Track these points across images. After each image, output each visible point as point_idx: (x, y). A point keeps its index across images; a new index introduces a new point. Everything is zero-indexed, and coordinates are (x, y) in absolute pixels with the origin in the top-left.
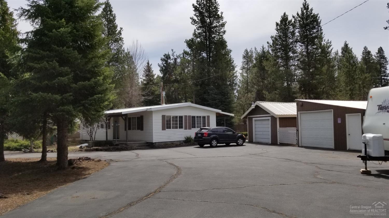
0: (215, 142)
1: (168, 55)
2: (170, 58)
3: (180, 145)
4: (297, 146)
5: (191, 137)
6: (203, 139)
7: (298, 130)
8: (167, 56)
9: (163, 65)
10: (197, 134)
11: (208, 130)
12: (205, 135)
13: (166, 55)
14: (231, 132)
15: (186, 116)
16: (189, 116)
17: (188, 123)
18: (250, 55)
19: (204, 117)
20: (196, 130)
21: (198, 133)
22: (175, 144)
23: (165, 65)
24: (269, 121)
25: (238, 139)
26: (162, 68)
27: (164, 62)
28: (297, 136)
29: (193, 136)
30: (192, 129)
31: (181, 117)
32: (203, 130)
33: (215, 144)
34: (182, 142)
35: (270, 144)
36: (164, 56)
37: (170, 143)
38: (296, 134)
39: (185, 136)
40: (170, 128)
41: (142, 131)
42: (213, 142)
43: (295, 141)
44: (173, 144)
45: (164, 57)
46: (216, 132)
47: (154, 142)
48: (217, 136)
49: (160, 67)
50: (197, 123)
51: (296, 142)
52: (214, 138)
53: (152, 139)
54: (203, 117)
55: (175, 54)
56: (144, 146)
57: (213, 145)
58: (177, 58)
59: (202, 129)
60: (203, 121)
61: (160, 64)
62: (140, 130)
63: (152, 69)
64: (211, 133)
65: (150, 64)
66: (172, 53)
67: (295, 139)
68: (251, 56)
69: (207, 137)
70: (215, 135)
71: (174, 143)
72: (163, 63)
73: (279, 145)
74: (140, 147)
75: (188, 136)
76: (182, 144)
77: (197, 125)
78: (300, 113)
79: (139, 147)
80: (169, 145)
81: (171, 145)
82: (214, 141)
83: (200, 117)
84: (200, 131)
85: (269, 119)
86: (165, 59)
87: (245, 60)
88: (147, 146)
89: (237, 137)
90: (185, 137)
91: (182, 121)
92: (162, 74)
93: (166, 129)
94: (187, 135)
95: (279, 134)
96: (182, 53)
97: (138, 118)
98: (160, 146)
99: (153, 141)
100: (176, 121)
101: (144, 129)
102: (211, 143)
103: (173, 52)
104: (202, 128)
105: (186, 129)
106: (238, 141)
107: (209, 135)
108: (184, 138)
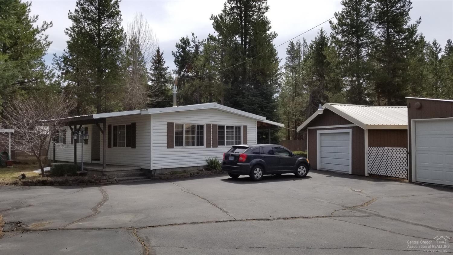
0: (260, 171)
1: (187, 39)
2: (189, 43)
3: (197, 174)
4: (408, 181)
5: (216, 160)
6: (239, 165)
7: (409, 153)
8: (185, 41)
9: (179, 54)
10: (226, 156)
11: (246, 150)
12: (241, 159)
13: (183, 39)
14: (286, 154)
15: (208, 126)
16: (214, 126)
17: (212, 137)
18: (297, 48)
19: (238, 128)
20: (225, 149)
21: (229, 154)
22: (189, 173)
23: (182, 54)
24: (349, 135)
25: (298, 166)
26: (178, 57)
27: (181, 50)
28: (407, 163)
29: (221, 159)
30: (218, 146)
31: (200, 127)
32: (237, 150)
33: (259, 175)
34: (201, 168)
35: (350, 174)
36: (181, 41)
37: (181, 170)
38: (405, 159)
39: (207, 159)
40: (181, 145)
41: (133, 150)
42: (255, 172)
43: (404, 172)
44: (185, 173)
45: (180, 43)
46: (262, 153)
47: (152, 169)
48: (262, 160)
49: (175, 56)
50: (226, 137)
51: (406, 174)
52: (258, 165)
53: (150, 163)
54: (236, 127)
55: (196, 40)
56: (135, 175)
57: (255, 176)
58: (199, 46)
59: (235, 148)
60: (236, 135)
61: (174, 52)
62: (130, 148)
63: (163, 59)
64: (253, 154)
65: (161, 52)
66: (193, 38)
67: (404, 168)
68: (299, 50)
69: (245, 162)
70: (258, 160)
71: (189, 169)
72: (179, 51)
73: (366, 176)
74: (126, 178)
75: (212, 159)
76: (201, 172)
77: (227, 139)
78: (415, 122)
79: (124, 178)
80: (178, 174)
81: (181, 174)
82: (258, 169)
83: (232, 127)
84: (233, 151)
85: (349, 133)
86: (182, 46)
87: (289, 56)
88: (140, 175)
89: (297, 161)
90: (207, 161)
91: (202, 133)
92: (178, 67)
93: (175, 147)
94: (210, 157)
95: (369, 159)
96: (207, 39)
97: (128, 126)
98: (163, 176)
99: (150, 166)
100: (193, 133)
101: (137, 145)
102: (251, 174)
103: (194, 36)
104: (236, 146)
105: (208, 146)
106: (299, 170)
107: (249, 159)
108: (205, 162)
